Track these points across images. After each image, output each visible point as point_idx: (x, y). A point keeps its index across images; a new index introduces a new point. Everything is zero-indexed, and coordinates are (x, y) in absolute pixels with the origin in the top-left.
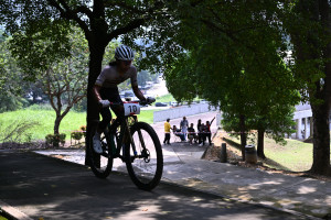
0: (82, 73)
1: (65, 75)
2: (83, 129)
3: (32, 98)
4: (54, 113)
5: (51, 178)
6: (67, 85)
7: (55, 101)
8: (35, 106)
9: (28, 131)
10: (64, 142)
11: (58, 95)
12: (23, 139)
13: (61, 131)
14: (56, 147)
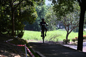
0: (77, 18)
1: (71, 19)
2: (76, 38)
3: (59, 27)
4: (66, 32)
5: (66, 53)
6: (71, 22)
7: (67, 28)
8: (60, 29)
9: (57, 38)
10: (69, 42)
11: (68, 26)
12: (55, 40)
13: (68, 38)
14: (66, 44)
